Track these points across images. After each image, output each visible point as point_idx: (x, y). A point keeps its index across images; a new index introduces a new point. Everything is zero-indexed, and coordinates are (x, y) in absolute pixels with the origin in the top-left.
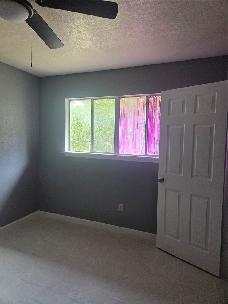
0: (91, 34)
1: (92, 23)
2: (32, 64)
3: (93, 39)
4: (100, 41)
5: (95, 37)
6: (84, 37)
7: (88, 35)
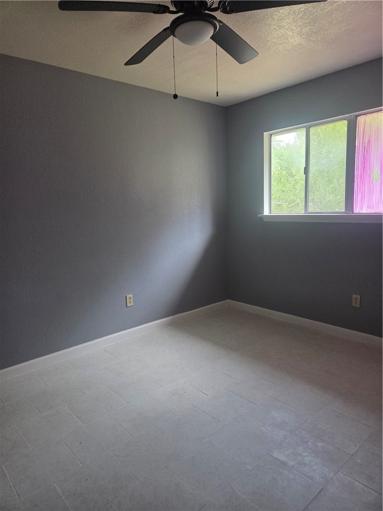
0: (299, 25)
1: (299, 9)
2: (217, 92)
3: (303, 31)
4: (315, 31)
5: (306, 27)
6: (288, 33)
7: (294, 28)
